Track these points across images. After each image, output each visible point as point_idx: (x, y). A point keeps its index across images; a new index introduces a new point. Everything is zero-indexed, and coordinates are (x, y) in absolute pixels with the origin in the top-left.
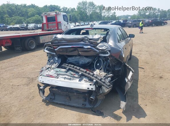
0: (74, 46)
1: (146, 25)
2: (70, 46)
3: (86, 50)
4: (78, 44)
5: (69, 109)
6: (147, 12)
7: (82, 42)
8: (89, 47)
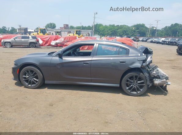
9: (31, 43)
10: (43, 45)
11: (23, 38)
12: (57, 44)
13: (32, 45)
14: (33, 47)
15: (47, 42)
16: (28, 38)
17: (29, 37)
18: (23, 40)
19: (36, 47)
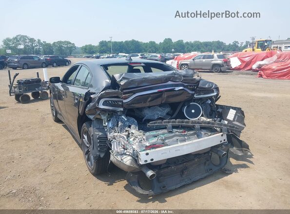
0: (162, 89)
1: (44, 65)
2: (156, 91)
3: (177, 92)
4: (166, 86)
5: (198, 187)
6: (20, 44)
7: (170, 83)
8: (181, 88)
9: (215, 65)
10: (241, 69)
11: (204, 57)
12: (261, 67)
13: (216, 69)
14: (216, 72)
15: (248, 64)
16: (212, 57)
17: (213, 55)
18: (204, 60)
19: (221, 71)
